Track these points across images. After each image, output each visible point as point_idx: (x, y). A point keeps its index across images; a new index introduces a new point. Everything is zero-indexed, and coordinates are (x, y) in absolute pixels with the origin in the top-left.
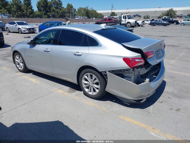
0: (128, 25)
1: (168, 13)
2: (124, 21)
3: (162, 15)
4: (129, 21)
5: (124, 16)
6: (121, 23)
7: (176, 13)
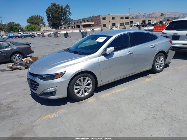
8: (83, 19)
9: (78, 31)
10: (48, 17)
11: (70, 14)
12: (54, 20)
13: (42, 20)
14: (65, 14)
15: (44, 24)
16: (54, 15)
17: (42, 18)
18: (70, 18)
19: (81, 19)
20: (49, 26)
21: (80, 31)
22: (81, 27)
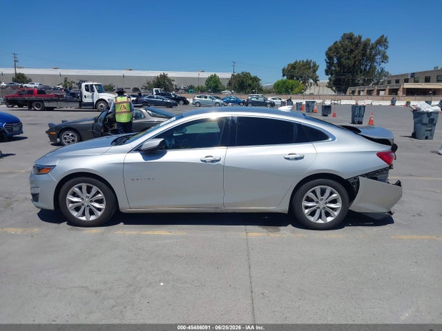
0: (102, 106)
1: (159, 82)
2: (88, 97)
3: (147, 85)
4: (101, 98)
5: (86, 86)
6: (82, 101)
7: (173, 83)
8: (413, 75)
9: (388, 103)
10: (330, 64)
11: (385, 58)
12: (340, 71)
13: (314, 71)
14: (372, 59)
15: (316, 80)
16: (343, 60)
17: (314, 66)
18: (382, 70)
19: (408, 74)
20: (329, 86)
21: (393, 103)
22: (400, 93)
